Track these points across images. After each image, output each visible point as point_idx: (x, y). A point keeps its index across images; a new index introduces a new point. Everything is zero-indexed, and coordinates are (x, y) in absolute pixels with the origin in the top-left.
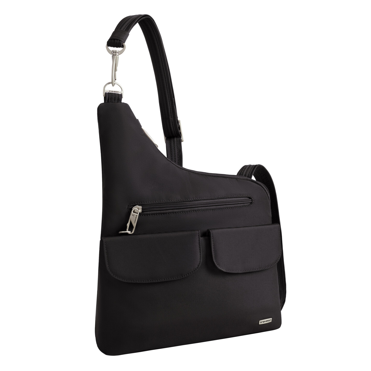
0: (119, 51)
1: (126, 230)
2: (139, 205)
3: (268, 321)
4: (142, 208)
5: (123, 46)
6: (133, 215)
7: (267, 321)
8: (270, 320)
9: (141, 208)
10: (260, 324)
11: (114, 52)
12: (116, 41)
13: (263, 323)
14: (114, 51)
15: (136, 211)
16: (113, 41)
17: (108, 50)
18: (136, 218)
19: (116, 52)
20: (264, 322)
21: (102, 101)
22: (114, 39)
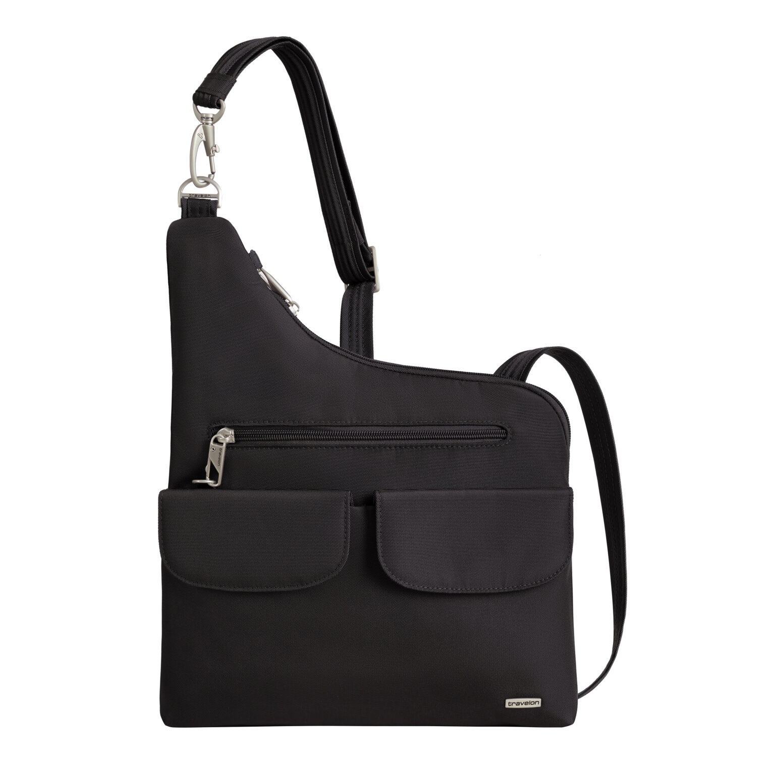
0: (214, 115)
1: (205, 478)
2: (230, 427)
3: (530, 703)
4: (235, 435)
5: (219, 106)
6: (213, 449)
7: (526, 703)
8: (535, 703)
9: (233, 433)
10: (507, 706)
11: (204, 118)
12: (206, 96)
13: (514, 706)
14: (204, 116)
15: (220, 440)
16: (201, 95)
17: (197, 112)
18: (220, 454)
19: (207, 118)
20: (518, 704)
21: (176, 214)
22: (204, 93)
